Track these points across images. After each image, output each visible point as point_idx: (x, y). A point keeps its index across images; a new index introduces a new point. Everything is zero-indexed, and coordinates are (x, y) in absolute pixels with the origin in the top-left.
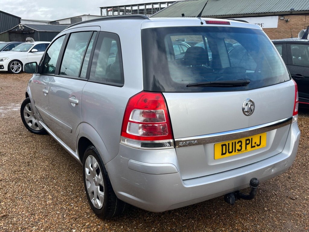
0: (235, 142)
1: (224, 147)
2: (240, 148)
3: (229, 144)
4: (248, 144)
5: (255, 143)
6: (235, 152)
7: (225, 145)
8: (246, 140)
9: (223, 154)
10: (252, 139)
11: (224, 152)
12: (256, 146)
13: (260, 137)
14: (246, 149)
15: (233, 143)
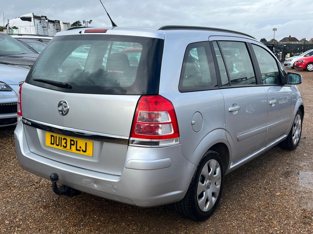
0: (61, 138)
1: (53, 138)
2: (65, 145)
3: (56, 137)
4: (73, 145)
5: (80, 147)
6: (61, 146)
7: (53, 136)
8: (71, 140)
9: (51, 144)
10: (77, 141)
11: (53, 142)
12: (81, 151)
13: (86, 143)
14: (71, 148)
15: (59, 137)
